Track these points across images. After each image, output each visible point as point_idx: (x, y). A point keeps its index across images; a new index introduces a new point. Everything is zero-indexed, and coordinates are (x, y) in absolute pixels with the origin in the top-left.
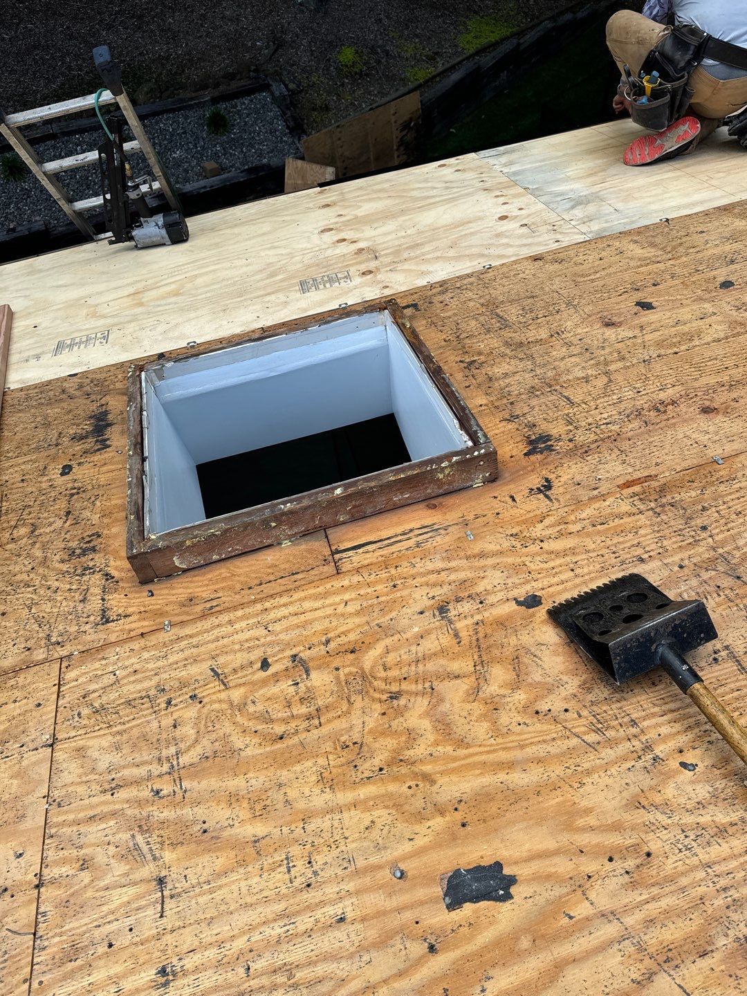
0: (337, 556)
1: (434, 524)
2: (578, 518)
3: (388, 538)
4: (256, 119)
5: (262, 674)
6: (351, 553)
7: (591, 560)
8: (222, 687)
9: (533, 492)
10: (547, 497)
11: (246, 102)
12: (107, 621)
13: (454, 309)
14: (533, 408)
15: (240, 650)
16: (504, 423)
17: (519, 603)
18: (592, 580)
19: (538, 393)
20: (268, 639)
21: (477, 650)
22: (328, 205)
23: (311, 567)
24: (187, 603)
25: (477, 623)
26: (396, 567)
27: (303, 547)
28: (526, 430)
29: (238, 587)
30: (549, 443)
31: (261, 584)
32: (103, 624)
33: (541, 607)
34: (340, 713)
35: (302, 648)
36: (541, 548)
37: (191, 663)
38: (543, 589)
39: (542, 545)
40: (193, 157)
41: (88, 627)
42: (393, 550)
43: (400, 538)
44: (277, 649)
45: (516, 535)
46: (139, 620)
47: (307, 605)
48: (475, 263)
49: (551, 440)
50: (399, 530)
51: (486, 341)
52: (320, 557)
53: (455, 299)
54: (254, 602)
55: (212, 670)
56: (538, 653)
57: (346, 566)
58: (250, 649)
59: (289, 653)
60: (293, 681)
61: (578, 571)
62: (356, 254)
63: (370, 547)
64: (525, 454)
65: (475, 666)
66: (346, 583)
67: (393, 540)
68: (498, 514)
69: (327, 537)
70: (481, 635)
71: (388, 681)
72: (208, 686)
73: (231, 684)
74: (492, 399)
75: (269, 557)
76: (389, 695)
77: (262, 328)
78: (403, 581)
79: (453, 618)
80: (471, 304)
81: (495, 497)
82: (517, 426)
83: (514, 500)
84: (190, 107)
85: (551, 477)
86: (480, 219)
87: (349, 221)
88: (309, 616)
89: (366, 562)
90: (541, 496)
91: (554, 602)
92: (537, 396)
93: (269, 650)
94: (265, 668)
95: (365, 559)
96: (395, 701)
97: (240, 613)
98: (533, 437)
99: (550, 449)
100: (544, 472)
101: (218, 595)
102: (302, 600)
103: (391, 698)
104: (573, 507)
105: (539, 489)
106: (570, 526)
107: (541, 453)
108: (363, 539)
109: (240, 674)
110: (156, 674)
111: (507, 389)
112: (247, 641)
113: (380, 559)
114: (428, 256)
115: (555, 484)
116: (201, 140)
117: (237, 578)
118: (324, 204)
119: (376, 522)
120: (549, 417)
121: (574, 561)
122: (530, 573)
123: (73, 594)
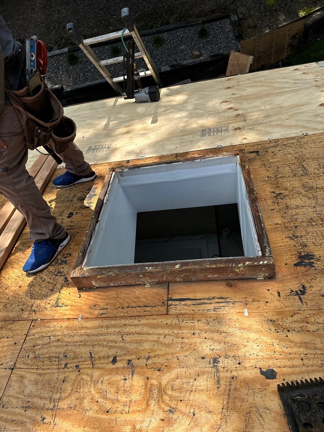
0: (170, 302)
1: (228, 298)
2: (316, 321)
3: (200, 299)
4: (221, 32)
5: (111, 366)
6: (177, 303)
7: (316, 356)
8: (91, 366)
9: (292, 293)
10: (300, 299)
11: (218, 23)
12: (57, 306)
13: (279, 158)
14: (308, 233)
15: (106, 346)
16: (288, 240)
17: (262, 373)
18: (313, 371)
19: (314, 223)
20: (121, 344)
21: (227, 397)
22: (229, 88)
23: (155, 305)
24: (93, 307)
25: (233, 378)
26: (199, 321)
27: (155, 290)
28: (300, 247)
29: (118, 305)
30: (312, 261)
31: (128, 307)
32: (55, 307)
33: (274, 380)
34: (140, 409)
35: (135, 357)
36: (287, 336)
37: (82, 345)
38: (280, 367)
39: (288, 334)
40: (189, 49)
41: (49, 306)
42: (200, 308)
43: (206, 301)
44: (123, 352)
45: (274, 321)
46: (71, 310)
47: (145, 329)
48: (299, 131)
49: (313, 259)
50: (207, 296)
51: (291, 182)
52: (161, 300)
53: (281, 152)
54: (122, 317)
55: (90, 353)
56: (264, 415)
57: (172, 311)
58: (111, 347)
59: (128, 358)
60: (124, 377)
61: (305, 361)
62: (235, 117)
63: (189, 302)
64: (295, 265)
65: (223, 408)
66: (169, 322)
67: (202, 301)
68: (267, 302)
69: (168, 288)
70: (233, 388)
71: (171, 399)
72: (86, 363)
73: (96, 366)
74: (285, 221)
75: (138, 291)
76: (169, 408)
77: (176, 154)
78: (199, 332)
79: (220, 368)
80: (290, 156)
81: (268, 290)
82: (295, 243)
83: (279, 295)
84: (192, 26)
85: (307, 285)
86: (309, 104)
87: (237, 97)
88: (144, 337)
89: (183, 312)
90: (297, 297)
91: (284, 380)
92: (313, 225)
93: (119, 351)
94: (114, 363)
95: (184, 309)
96: (171, 414)
97: (113, 322)
98: (303, 254)
99: (311, 265)
100: (303, 281)
101: (108, 307)
102: (145, 325)
103: (170, 411)
104: (315, 312)
105: (296, 291)
106: (310, 326)
107: (305, 266)
108: (186, 295)
109: (101, 361)
110: (66, 346)
111: (296, 216)
112: (111, 341)
113: (192, 312)
114: (273, 123)
115: (308, 291)
116: (194, 41)
117: (119, 299)
118: (227, 86)
119: (196, 286)
120: (316, 242)
121: (305, 353)
122: (275, 352)
123: (49, 285)
